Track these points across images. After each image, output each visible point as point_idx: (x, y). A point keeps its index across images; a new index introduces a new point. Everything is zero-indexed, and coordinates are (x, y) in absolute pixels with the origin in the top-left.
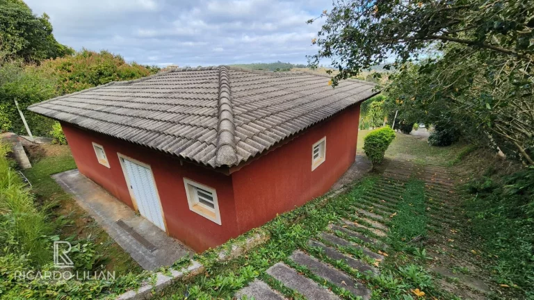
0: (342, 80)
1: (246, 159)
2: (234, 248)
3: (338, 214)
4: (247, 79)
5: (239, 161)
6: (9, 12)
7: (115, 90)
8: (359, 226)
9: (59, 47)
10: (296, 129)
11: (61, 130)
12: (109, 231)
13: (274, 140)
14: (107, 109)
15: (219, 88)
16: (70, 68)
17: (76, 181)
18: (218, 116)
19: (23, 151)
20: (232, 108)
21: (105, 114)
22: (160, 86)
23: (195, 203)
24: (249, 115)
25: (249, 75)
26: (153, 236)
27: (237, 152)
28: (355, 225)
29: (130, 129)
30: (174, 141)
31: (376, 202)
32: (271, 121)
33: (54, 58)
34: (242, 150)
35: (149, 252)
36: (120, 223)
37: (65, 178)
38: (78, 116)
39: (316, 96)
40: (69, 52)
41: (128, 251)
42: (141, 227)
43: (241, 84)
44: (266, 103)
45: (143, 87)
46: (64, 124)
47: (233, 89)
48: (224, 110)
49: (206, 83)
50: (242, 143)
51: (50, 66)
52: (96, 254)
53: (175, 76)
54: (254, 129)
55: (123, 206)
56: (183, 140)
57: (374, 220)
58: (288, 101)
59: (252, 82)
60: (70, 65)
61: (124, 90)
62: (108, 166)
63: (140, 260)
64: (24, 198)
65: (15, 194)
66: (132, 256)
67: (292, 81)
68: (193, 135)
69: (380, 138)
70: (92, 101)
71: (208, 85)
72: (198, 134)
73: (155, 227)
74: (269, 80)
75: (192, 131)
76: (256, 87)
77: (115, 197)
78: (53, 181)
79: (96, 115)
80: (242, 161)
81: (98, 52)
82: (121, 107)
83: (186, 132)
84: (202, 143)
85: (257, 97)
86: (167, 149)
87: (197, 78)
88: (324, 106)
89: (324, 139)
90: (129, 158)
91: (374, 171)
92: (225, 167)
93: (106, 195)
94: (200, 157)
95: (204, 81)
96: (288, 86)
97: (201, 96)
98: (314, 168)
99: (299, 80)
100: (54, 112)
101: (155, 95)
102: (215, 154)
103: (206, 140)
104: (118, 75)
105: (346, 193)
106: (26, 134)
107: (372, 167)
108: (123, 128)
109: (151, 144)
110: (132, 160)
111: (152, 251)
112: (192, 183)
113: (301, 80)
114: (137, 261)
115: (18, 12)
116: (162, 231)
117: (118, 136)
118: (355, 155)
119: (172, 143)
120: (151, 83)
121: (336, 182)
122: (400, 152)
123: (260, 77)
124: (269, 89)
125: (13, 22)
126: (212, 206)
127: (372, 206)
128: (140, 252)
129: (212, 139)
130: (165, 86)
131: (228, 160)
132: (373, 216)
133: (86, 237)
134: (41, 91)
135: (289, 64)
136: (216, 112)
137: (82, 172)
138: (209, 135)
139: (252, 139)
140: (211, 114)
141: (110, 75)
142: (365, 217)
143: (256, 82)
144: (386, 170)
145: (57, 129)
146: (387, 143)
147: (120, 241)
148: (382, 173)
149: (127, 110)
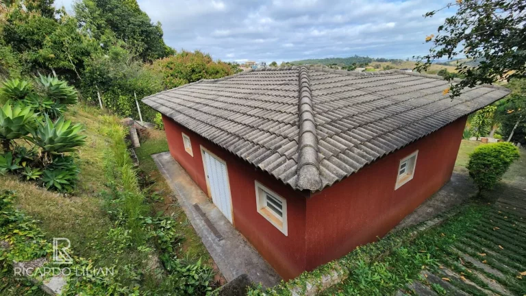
0: (466, 88)
1: (331, 183)
2: (309, 287)
3: (433, 256)
4: (329, 81)
5: (324, 185)
6: (137, 23)
7: (204, 88)
8: (468, 282)
9: (166, 49)
10: (390, 147)
11: (161, 118)
12: (187, 212)
13: (364, 161)
14: (197, 106)
15: (300, 91)
16: (172, 66)
17: (168, 162)
18: (299, 124)
19: (136, 133)
20: (314, 116)
21: (194, 111)
22: (242, 86)
23: (263, 206)
24: (333, 126)
25: (331, 76)
26: (221, 226)
27: (320, 174)
28: (460, 279)
29: (214, 129)
30: (253, 149)
31: (489, 247)
32: (359, 135)
33: (162, 58)
34: (327, 171)
35: (217, 240)
36: (196, 207)
37: (160, 158)
38: (174, 111)
39: (414, 102)
40: (172, 53)
41: (200, 235)
42: (212, 214)
43: (321, 86)
44: (352, 111)
45: (227, 85)
46: (164, 116)
47: (314, 93)
48: (306, 120)
49: (285, 84)
50: (326, 162)
51: (159, 64)
52: (177, 232)
53: (254, 76)
54: (339, 144)
55: (200, 191)
56: (261, 150)
57: (489, 276)
58: (378, 108)
59: (334, 84)
60: (172, 63)
61: (210, 88)
62: (192, 154)
63: (209, 247)
64: (132, 178)
65: (127, 172)
66: (203, 240)
67: (382, 83)
68: (272, 144)
69: (496, 157)
70: (186, 98)
71: (287, 87)
72: (278, 144)
73: (223, 217)
74: (354, 82)
75: (271, 139)
76: (339, 90)
77: (195, 182)
78: (152, 160)
79: (188, 111)
80: (327, 186)
81: (193, 52)
82: (207, 105)
83: (265, 140)
84: (281, 156)
85: (341, 103)
86: (245, 157)
87: (276, 79)
88: (426, 117)
89: (416, 153)
90: (209, 151)
91: (480, 197)
92: (307, 192)
93: (188, 178)
94: (279, 173)
95: (284, 82)
96: (376, 89)
97: (280, 100)
98: (397, 186)
99: (389, 81)
100: (158, 105)
101: (237, 95)
102: (296, 172)
103: (286, 154)
104: (206, 72)
105: (441, 226)
106: (139, 120)
107: (477, 191)
108: (207, 127)
109: (231, 149)
110: (211, 153)
111: (219, 240)
112: (263, 187)
113: (392, 81)
114: (207, 247)
115: (142, 22)
116: (229, 222)
117: (203, 135)
118: (451, 173)
119: (251, 150)
120: (234, 82)
121: (423, 203)
122: (521, 176)
123: (344, 78)
124: (354, 93)
125: (138, 30)
126: (281, 214)
127: (483, 252)
128: (210, 239)
129: (294, 153)
130: (246, 86)
131: (311, 185)
132: (487, 269)
133: (170, 214)
134: (151, 86)
135: (367, 58)
136: (296, 120)
137: (173, 155)
138: (289, 148)
139: (337, 157)
140: (291, 122)
141: (200, 72)
142: (475, 268)
143: (339, 84)
144: (499, 200)
145: (159, 118)
146: (506, 164)
147: (195, 224)
148: (493, 202)
149: (211, 108)
